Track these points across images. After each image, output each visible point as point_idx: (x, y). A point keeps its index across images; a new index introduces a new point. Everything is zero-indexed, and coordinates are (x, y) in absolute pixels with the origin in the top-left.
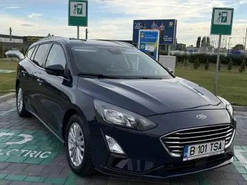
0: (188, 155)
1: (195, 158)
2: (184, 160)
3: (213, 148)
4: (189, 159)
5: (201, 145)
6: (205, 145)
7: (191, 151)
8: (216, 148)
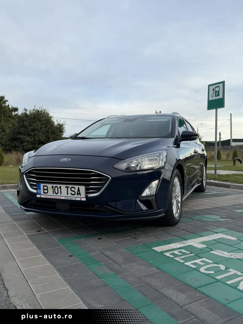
0: (42, 193)
1: (49, 197)
2: (38, 196)
3: (70, 191)
4: (43, 196)
5: (54, 185)
6: (58, 186)
7: (44, 189)
8: (73, 193)
